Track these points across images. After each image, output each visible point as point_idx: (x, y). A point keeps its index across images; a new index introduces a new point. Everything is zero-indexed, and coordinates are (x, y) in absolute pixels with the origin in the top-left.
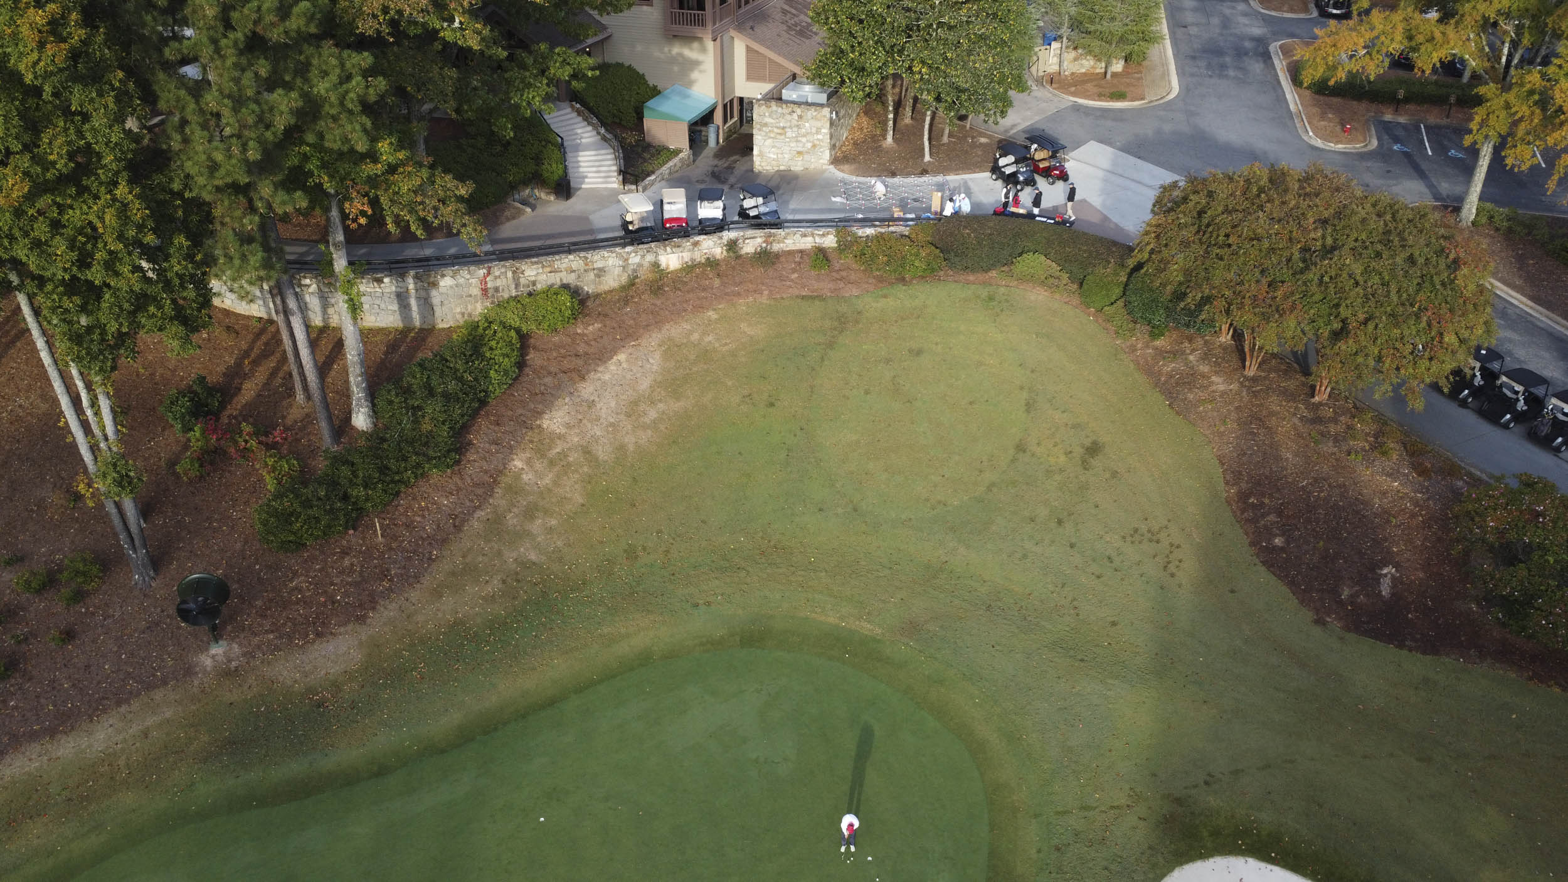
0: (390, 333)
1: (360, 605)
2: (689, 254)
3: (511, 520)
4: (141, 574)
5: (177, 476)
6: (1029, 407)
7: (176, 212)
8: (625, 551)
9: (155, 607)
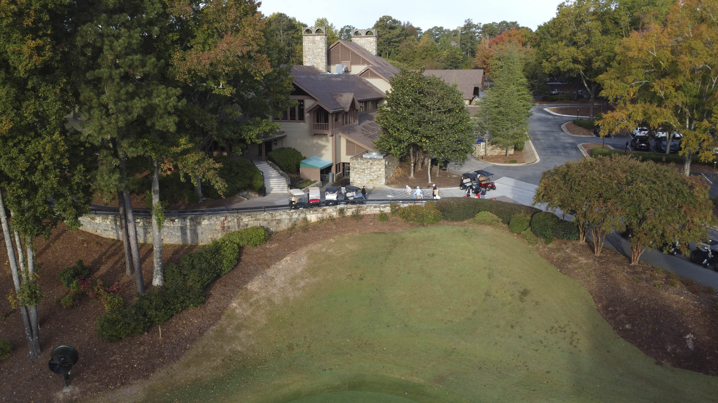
0: (176, 246)
1: (147, 370)
2: (321, 215)
3: (229, 331)
4: (33, 351)
5: (61, 306)
6: (490, 276)
7: (80, 153)
8: (287, 346)
9: (37, 368)
